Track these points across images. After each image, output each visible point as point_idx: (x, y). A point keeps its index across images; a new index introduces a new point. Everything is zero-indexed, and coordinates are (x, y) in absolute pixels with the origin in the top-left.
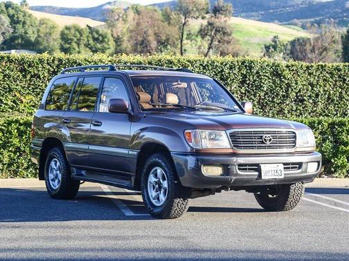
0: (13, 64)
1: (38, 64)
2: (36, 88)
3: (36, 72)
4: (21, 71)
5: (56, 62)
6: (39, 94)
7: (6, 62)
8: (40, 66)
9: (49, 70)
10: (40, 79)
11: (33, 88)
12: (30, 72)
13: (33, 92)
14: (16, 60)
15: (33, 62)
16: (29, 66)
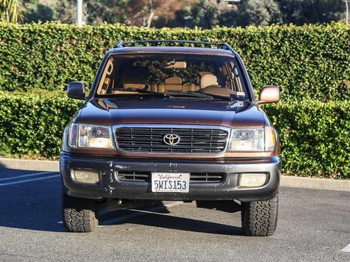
0: (233, 39)
1: (259, 38)
2: (258, 66)
3: (257, 47)
4: (241, 47)
5: (280, 35)
6: (260, 72)
7: (227, 38)
8: (262, 40)
9: (272, 45)
10: (262, 55)
11: (254, 66)
12: (251, 48)
13: (254, 70)
14: (237, 34)
15: (254, 36)
16: (251, 40)
